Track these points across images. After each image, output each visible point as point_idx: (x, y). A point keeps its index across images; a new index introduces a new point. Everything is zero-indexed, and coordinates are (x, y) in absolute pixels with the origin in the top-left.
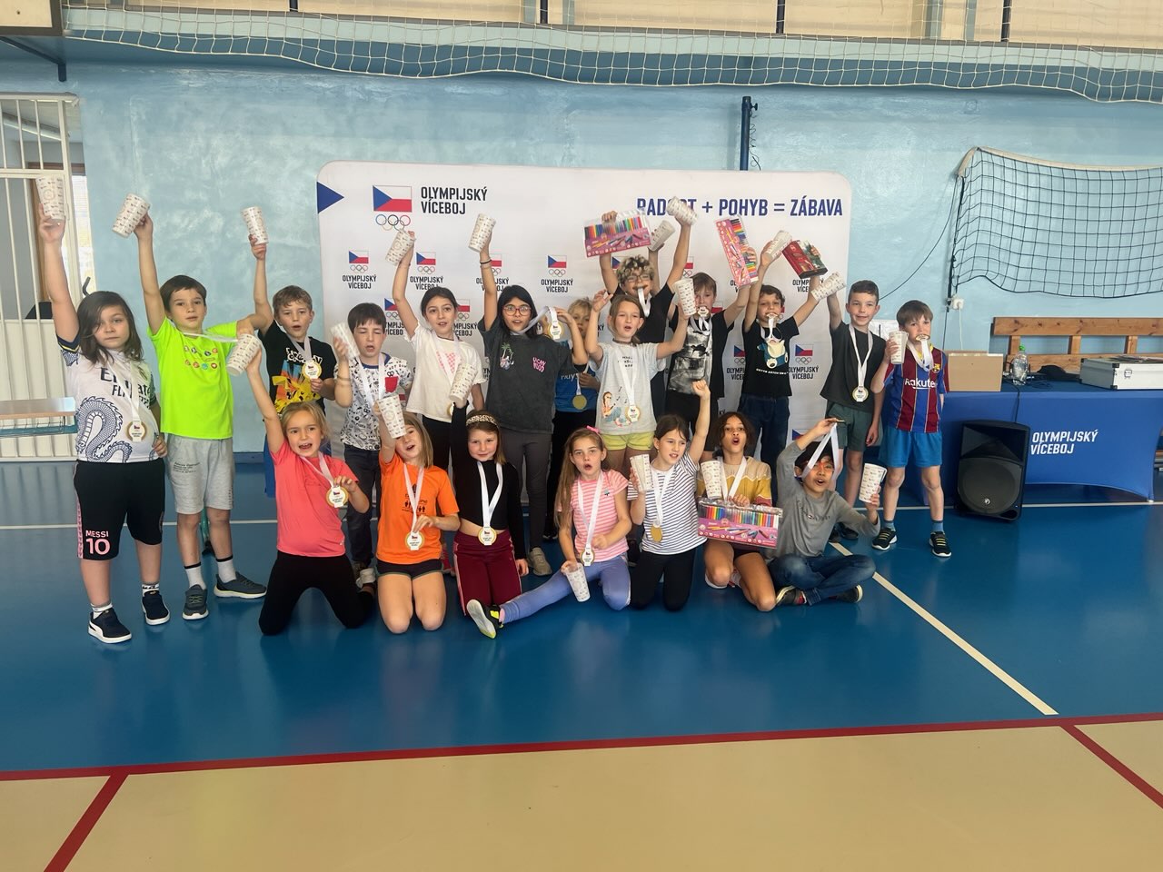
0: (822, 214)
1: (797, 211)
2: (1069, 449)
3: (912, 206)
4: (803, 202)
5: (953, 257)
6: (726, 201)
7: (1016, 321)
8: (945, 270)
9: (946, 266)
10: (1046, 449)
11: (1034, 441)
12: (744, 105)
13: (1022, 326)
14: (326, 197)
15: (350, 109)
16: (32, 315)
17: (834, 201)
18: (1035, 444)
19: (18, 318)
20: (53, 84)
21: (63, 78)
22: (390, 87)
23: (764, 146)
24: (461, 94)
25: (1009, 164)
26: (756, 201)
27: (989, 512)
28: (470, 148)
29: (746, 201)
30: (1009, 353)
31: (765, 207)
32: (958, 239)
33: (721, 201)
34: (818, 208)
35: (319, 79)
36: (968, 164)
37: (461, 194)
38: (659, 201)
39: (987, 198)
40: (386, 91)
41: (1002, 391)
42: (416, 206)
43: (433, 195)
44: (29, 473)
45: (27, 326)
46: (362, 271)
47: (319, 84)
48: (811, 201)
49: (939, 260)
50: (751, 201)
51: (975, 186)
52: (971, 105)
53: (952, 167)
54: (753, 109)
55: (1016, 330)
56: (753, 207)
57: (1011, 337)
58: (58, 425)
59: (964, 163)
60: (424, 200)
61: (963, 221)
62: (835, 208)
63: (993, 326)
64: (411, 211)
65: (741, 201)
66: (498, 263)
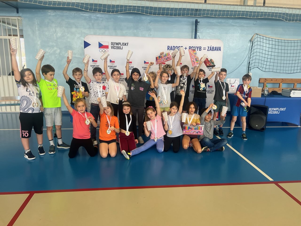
0: (215, 50)
1: (209, 50)
2: (278, 112)
3: (239, 49)
4: (211, 47)
5: (249, 62)
6: (191, 47)
7: (266, 79)
8: (247, 66)
9: (247, 65)
10: (272, 112)
11: (269, 110)
12: (196, 22)
13: (267, 80)
14: (86, 45)
15: (93, 22)
16: (10, 75)
17: (219, 47)
18: (269, 111)
19: (6, 75)
20: (15, 14)
21: (18, 12)
22: (103, 16)
23: (201, 32)
24: (122, 18)
25: (264, 38)
26: (199, 47)
27: (257, 129)
28: (124, 32)
29: (196, 47)
30: (263, 87)
31: (201, 49)
32: (251, 58)
33: (189, 47)
34: (214, 49)
35: (85, 13)
36: (254, 38)
37: (121, 44)
38: (173, 46)
39: (259, 47)
40: (102, 17)
41: (261, 97)
42: (110, 47)
43: (114, 44)
44: (9, 116)
45: (8, 77)
46: (96, 64)
47: (85, 15)
48: (213, 47)
49: (246, 63)
50: (197, 47)
51: (256, 44)
52: (255, 22)
53: (250, 39)
54: (198, 23)
55: (265, 82)
56: (198, 48)
57: (264, 83)
58: (16, 103)
59: (253, 38)
60: (112, 46)
61: (252, 53)
62: (219, 49)
63: (259, 80)
64: (108, 48)
65: (195, 47)
66: (131, 62)
